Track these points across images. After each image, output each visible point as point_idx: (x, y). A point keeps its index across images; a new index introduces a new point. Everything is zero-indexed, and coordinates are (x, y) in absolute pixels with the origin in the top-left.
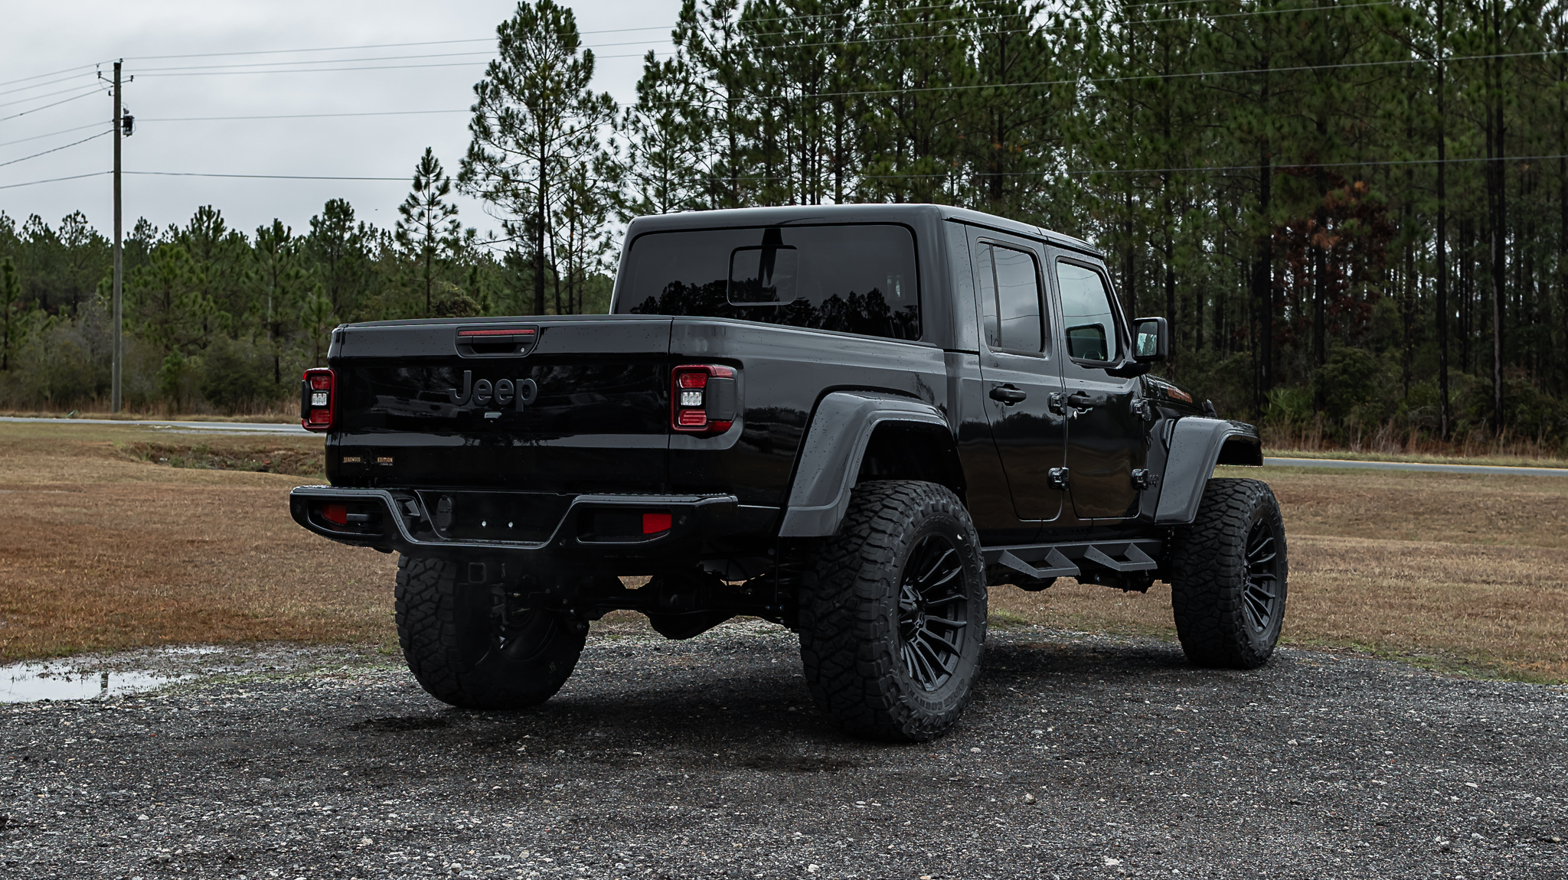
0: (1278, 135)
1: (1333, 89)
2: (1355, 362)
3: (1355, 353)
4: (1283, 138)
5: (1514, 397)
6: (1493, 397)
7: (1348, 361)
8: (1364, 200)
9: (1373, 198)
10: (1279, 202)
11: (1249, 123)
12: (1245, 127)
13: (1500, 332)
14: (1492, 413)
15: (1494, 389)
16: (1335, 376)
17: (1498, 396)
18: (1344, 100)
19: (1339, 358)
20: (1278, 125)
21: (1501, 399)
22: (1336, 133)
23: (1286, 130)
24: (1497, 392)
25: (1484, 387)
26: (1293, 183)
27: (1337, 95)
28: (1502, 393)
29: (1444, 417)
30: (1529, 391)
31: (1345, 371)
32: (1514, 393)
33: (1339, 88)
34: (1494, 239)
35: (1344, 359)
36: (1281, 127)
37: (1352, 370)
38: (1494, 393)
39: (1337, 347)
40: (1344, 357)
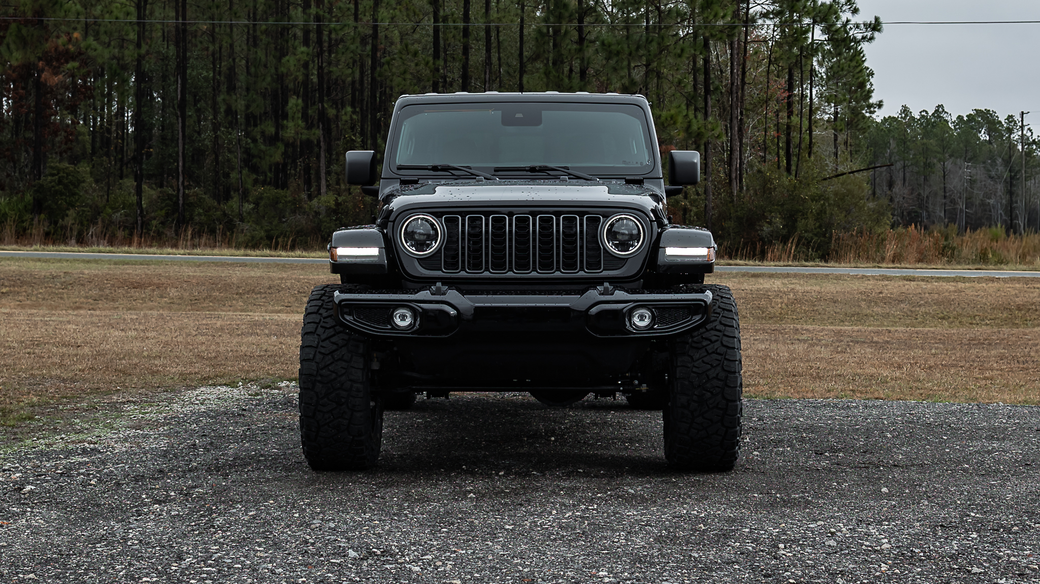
2: (68, 175)
3: (67, 168)
5: (191, 203)
6: (177, 203)
7: (61, 174)
13: (183, 153)
14: (176, 215)
15: (177, 196)
16: (53, 187)
17: (181, 202)
19: (55, 172)
21: (183, 205)
24: (181, 199)
25: (168, 195)
28: (184, 200)
29: (139, 218)
30: (201, 198)
31: (60, 182)
32: (191, 199)
34: (179, 82)
35: (58, 173)
37: (65, 181)
38: (178, 199)
39: (54, 161)
40: (59, 170)
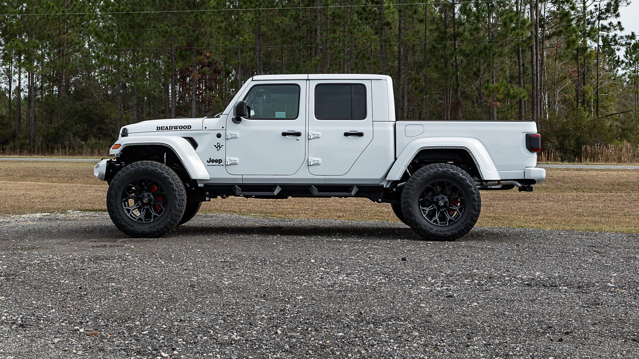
0: (177, 34)
1: (198, 17)
4: (180, 35)
8: (210, 60)
9: (213, 59)
10: (178, 60)
11: (166, 29)
12: (165, 31)
18: (203, 21)
20: (177, 30)
22: (199, 34)
23: (181, 32)
26: (183, 53)
27: (200, 19)
33: (201, 17)
36: (179, 31)
